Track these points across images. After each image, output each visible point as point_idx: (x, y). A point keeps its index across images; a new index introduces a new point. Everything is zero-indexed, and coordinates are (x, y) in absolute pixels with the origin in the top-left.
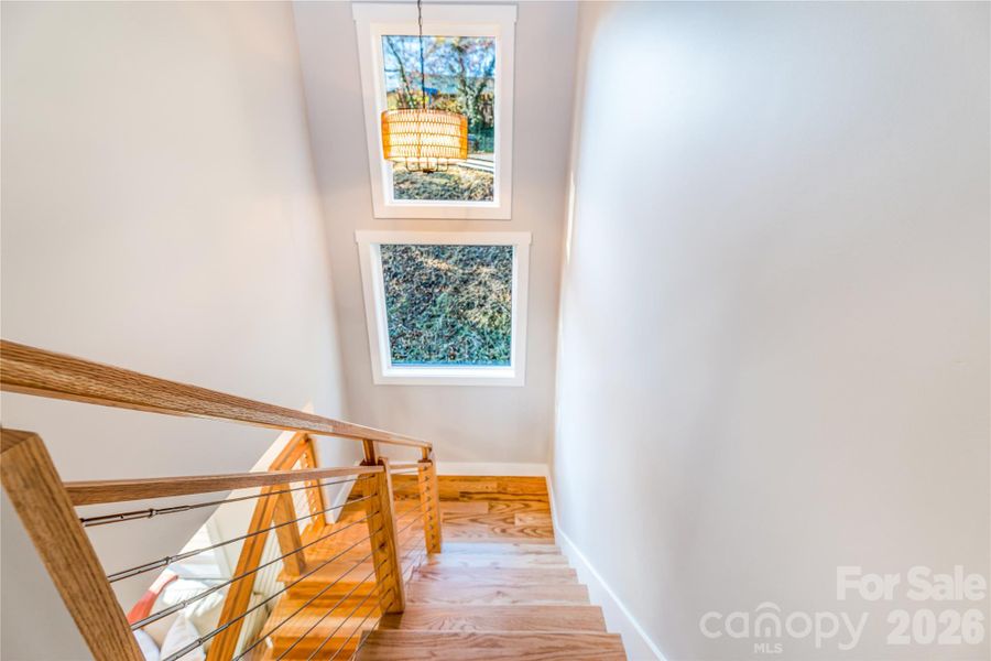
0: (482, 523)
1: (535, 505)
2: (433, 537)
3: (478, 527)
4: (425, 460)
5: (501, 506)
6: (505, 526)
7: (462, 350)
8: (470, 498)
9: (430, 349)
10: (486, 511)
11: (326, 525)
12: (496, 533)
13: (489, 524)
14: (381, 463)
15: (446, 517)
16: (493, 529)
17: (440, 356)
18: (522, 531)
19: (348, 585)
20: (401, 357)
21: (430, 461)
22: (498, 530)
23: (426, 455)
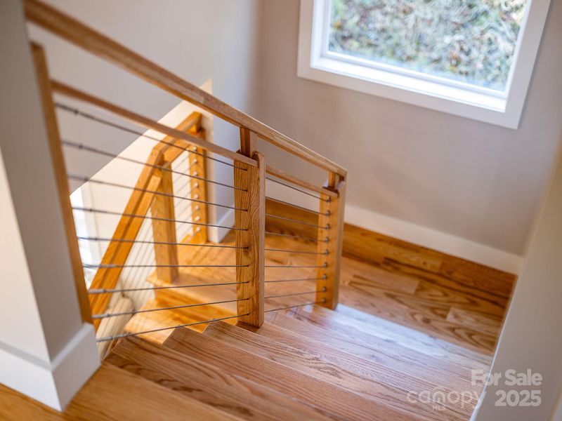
0: (400, 302)
1: (486, 306)
2: (326, 289)
3: (394, 305)
4: (331, 188)
5: (436, 292)
6: (430, 315)
7: (475, 53)
8: (396, 269)
9: (419, 41)
10: (412, 291)
11: (208, 241)
12: (415, 319)
13: (410, 307)
14: (255, 157)
15: (355, 280)
16: (413, 315)
17: (435, 55)
18: (453, 330)
19: (220, 312)
20: (370, 45)
21: (336, 192)
22: (419, 317)
23: (334, 183)
